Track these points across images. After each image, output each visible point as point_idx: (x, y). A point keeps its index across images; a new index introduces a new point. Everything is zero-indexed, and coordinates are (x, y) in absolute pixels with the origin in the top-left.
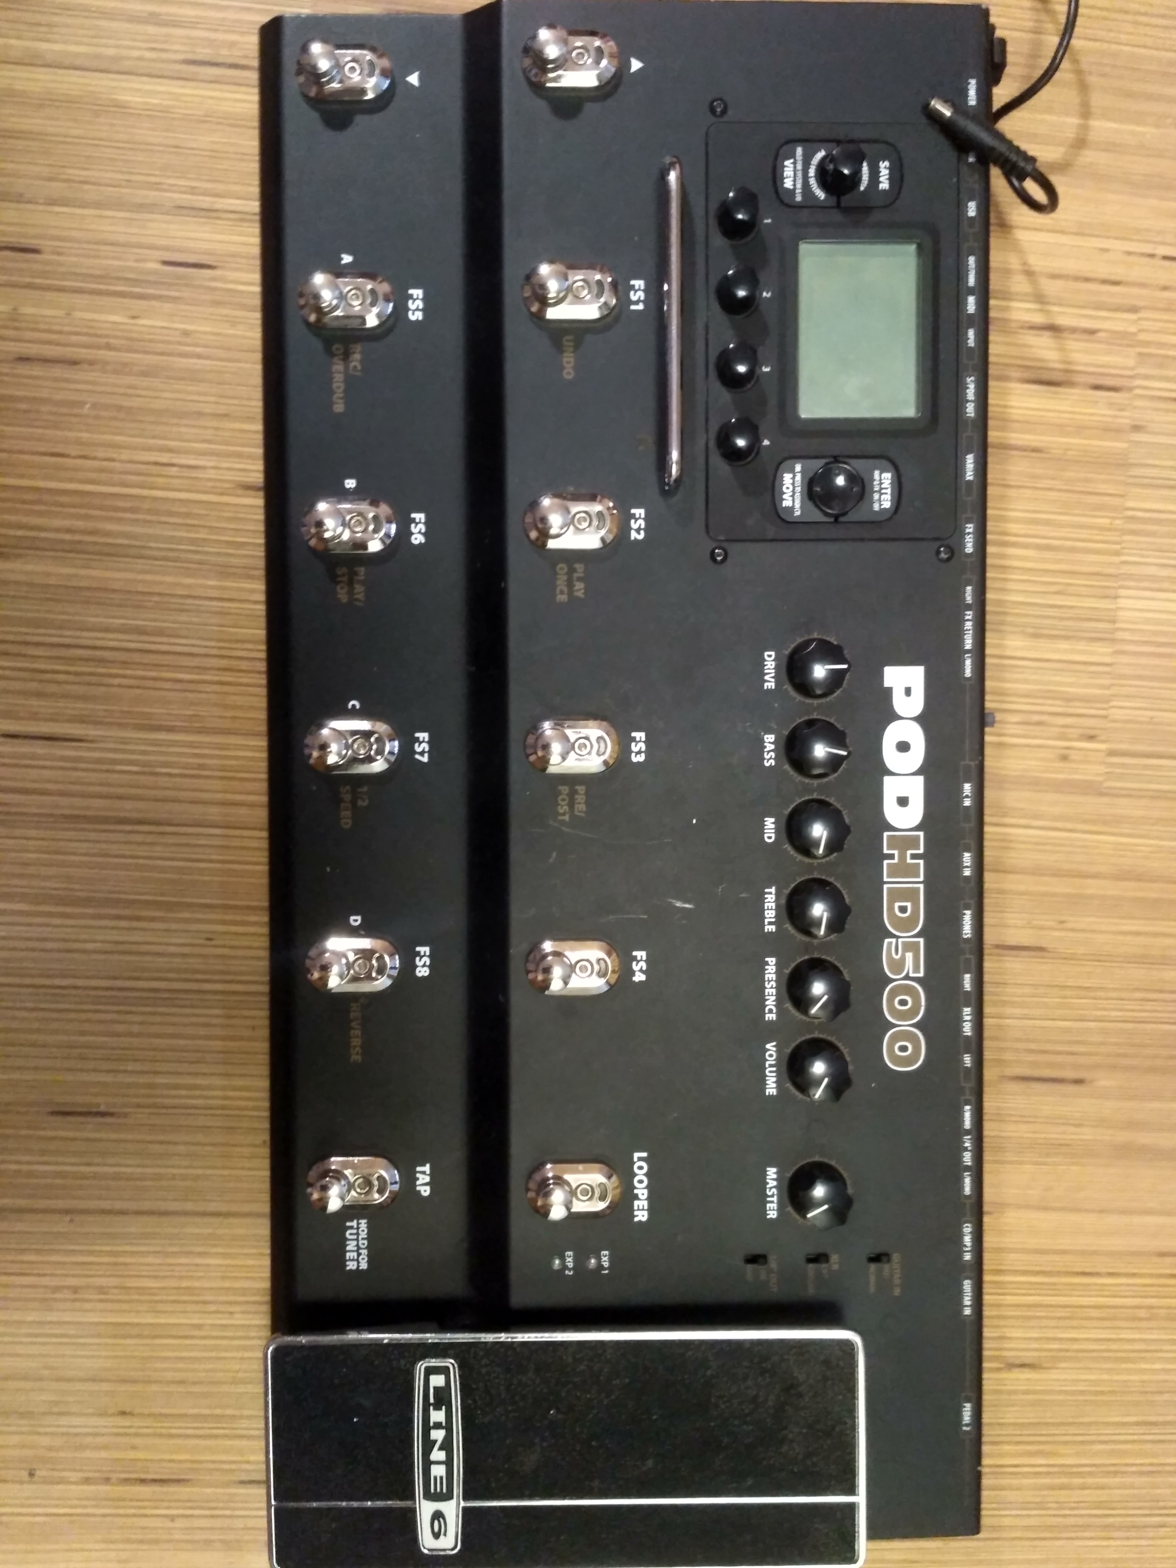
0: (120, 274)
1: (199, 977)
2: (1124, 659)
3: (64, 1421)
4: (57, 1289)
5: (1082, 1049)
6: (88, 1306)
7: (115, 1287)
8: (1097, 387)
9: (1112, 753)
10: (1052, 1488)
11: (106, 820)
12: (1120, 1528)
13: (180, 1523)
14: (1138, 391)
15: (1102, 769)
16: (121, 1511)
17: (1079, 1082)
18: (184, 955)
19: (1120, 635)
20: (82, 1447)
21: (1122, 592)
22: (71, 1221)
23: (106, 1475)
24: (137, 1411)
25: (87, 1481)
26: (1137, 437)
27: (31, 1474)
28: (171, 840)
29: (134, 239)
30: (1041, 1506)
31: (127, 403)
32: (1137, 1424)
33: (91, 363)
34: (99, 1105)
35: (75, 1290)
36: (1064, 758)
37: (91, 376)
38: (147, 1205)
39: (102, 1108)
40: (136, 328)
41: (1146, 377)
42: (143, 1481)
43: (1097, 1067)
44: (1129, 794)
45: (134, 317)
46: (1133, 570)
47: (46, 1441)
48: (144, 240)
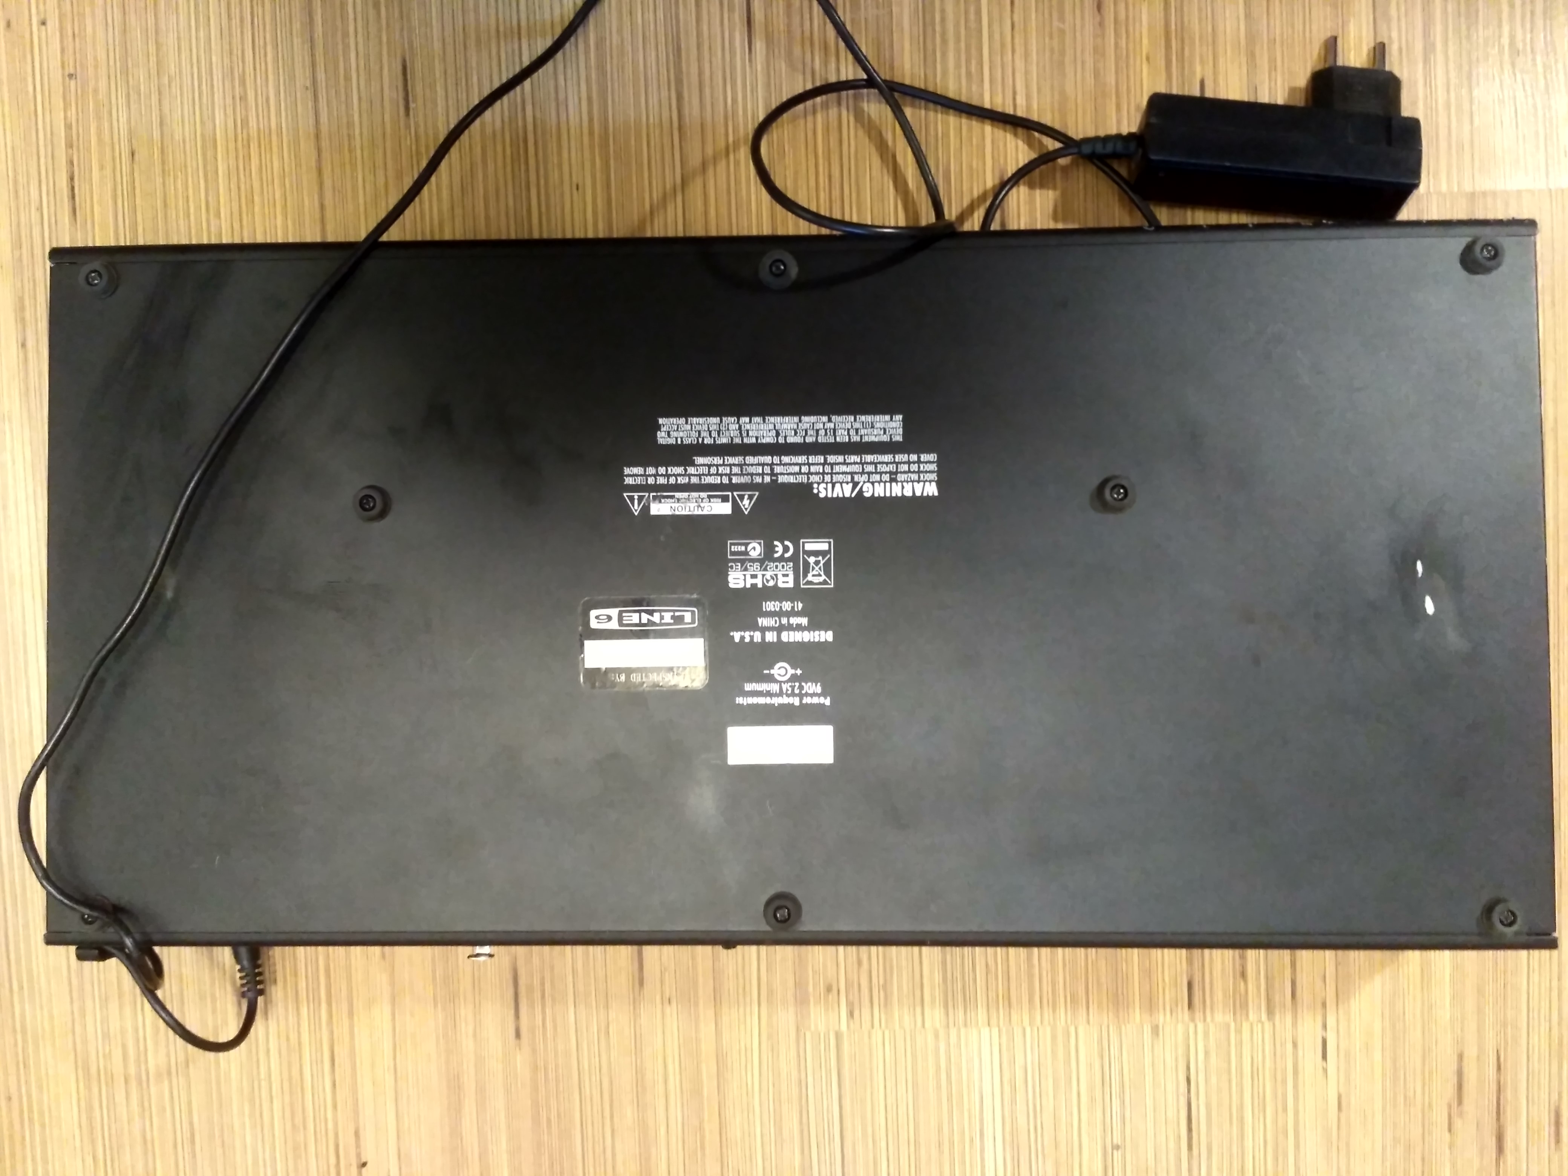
0: (1187, 41)
1: (542, 182)
2: (930, 1038)
3: (122, 101)
4: (243, 82)
5: (549, 1034)
6: (230, 111)
7: (248, 135)
8: (1190, 985)
9: (838, 1036)
10: (124, 1047)
11: (679, 82)
12: (90, 1119)
13: (35, 215)
14: (1192, 1026)
15: (822, 1028)
16: (42, 160)
17: (518, 1035)
18: (560, 166)
19: (953, 1032)
20: (99, 118)
21: (995, 1031)
22: (307, 88)
23: (75, 144)
24: (136, 167)
25: (68, 127)
26: (1147, 1029)
27: (71, 76)
28: (667, 141)
29: (1221, 50)
30: (106, 1036)
31: (1068, 59)
32: (191, 1124)
33: (1101, 24)
34: (415, 101)
35: (243, 98)
36: (829, 989)
37: (1089, 27)
38: (326, 155)
39: (412, 105)
40: (1138, 62)
41: (1206, 1034)
42: (72, 179)
43: (534, 1051)
44: (800, 1058)
45: (1148, 59)
46: (1018, 1039)
47: (103, 84)
48: (1221, 60)
